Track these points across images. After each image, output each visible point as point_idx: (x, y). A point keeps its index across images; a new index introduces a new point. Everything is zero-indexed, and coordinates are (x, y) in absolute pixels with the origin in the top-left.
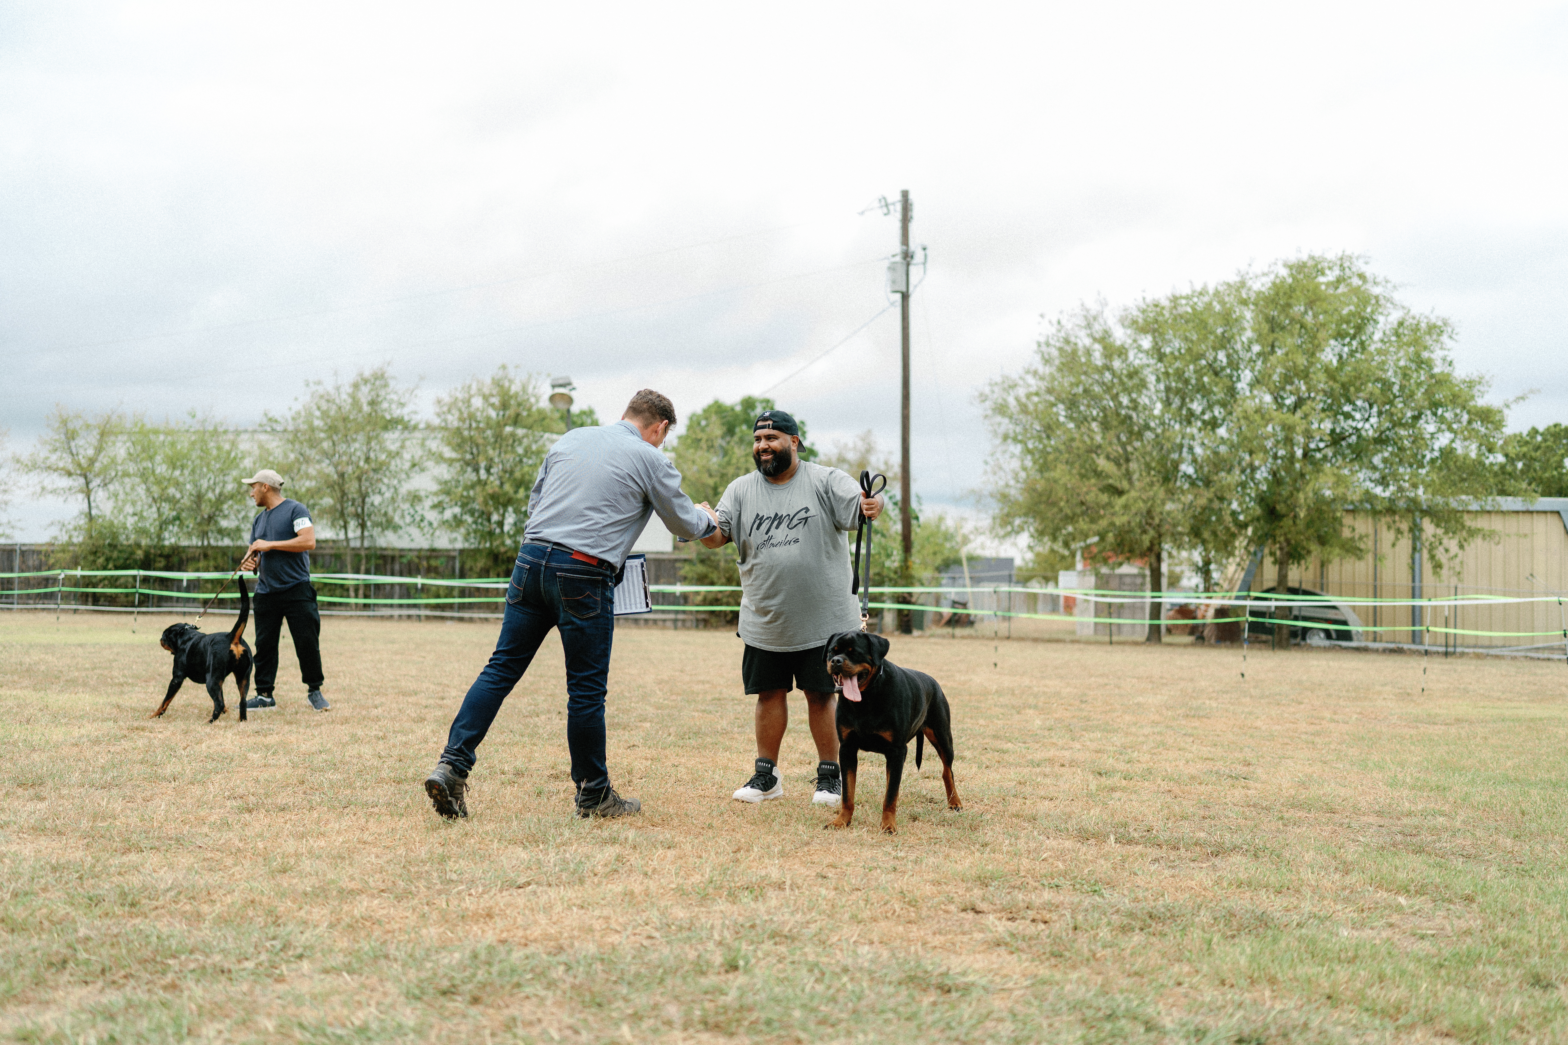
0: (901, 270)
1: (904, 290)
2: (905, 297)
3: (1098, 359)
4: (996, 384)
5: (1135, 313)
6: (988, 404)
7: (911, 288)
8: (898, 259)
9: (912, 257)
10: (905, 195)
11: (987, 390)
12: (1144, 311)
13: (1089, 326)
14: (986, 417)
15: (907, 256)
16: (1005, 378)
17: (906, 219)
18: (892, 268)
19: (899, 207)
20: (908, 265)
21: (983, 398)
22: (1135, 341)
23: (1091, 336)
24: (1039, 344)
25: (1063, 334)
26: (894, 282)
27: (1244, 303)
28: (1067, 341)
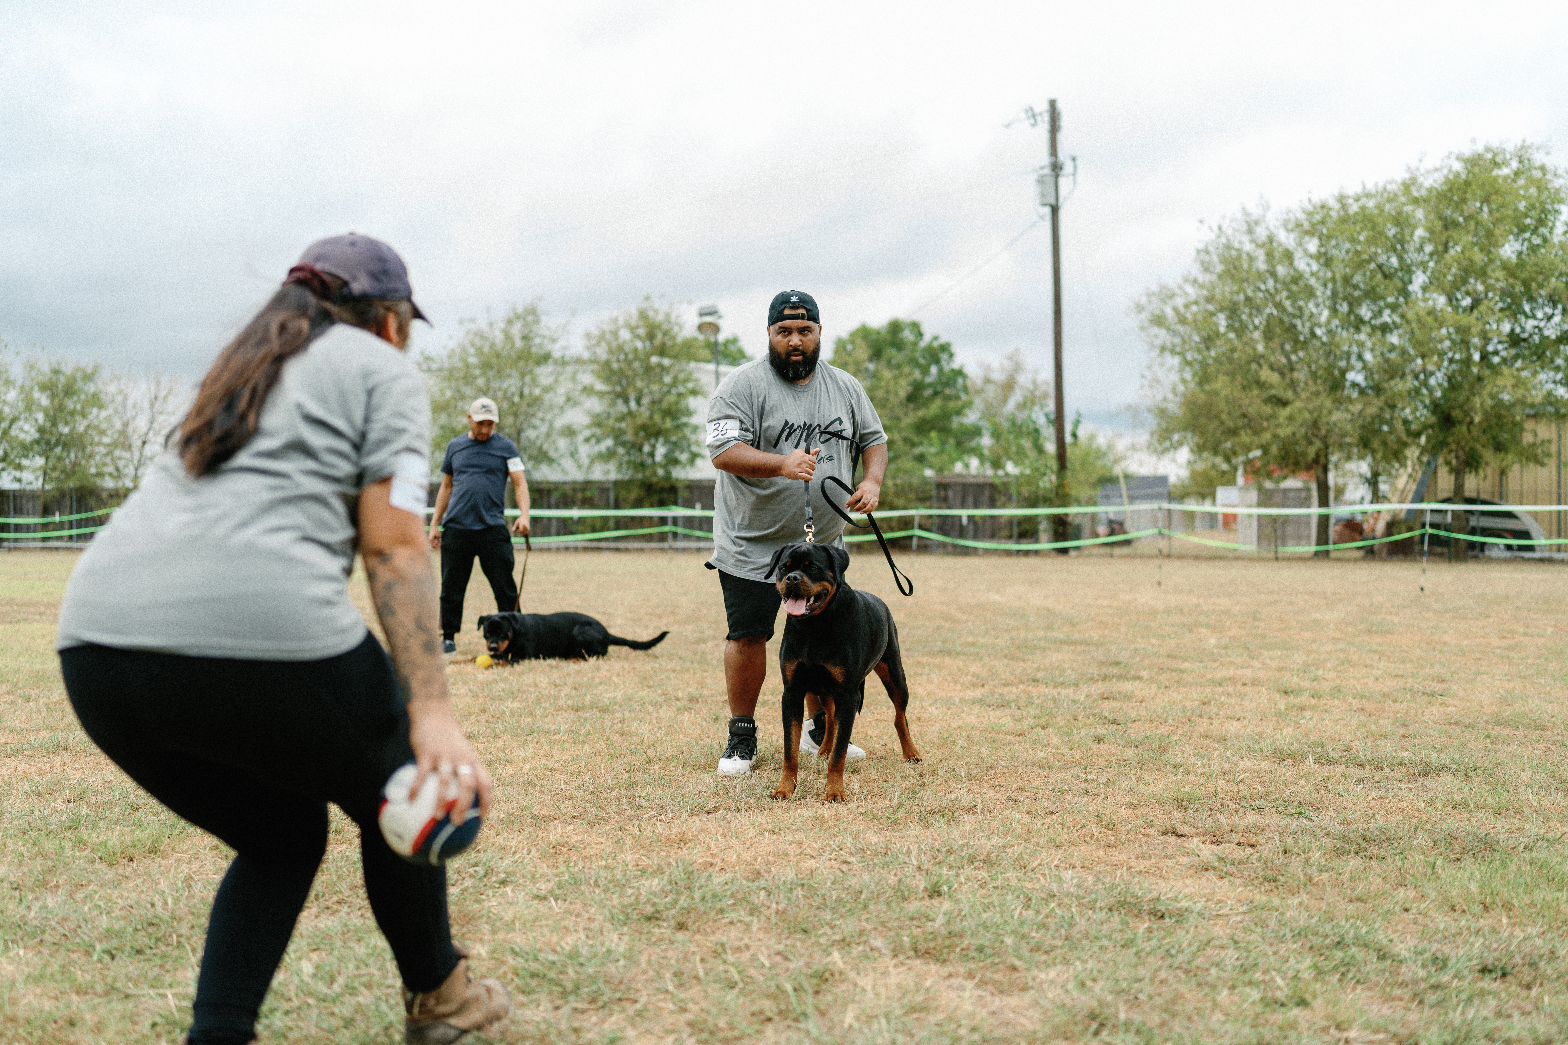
0: (1050, 181)
1: (1053, 202)
2: (1055, 210)
3: (1261, 265)
4: (1153, 294)
5: (1300, 215)
6: (1145, 316)
7: (1061, 200)
8: (1047, 171)
9: (1061, 169)
10: (1053, 104)
11: (1143, 300)
12: (1309, 213)
13: (1250, 231)
14: (1142, 328)
15: (1056, 168)
16: (1163, 288)
17: (1054, 130)
18: (1041, 181)
19: (1046, 117)
20: (1057, 176)
21: (1140, 309)
22: (1300, 244)
23: (1252, 241)
24: (1198, 252)
25: (1223, 240)
26: (1043, 195)
27: (1416, 201)
28: (1229, 247)
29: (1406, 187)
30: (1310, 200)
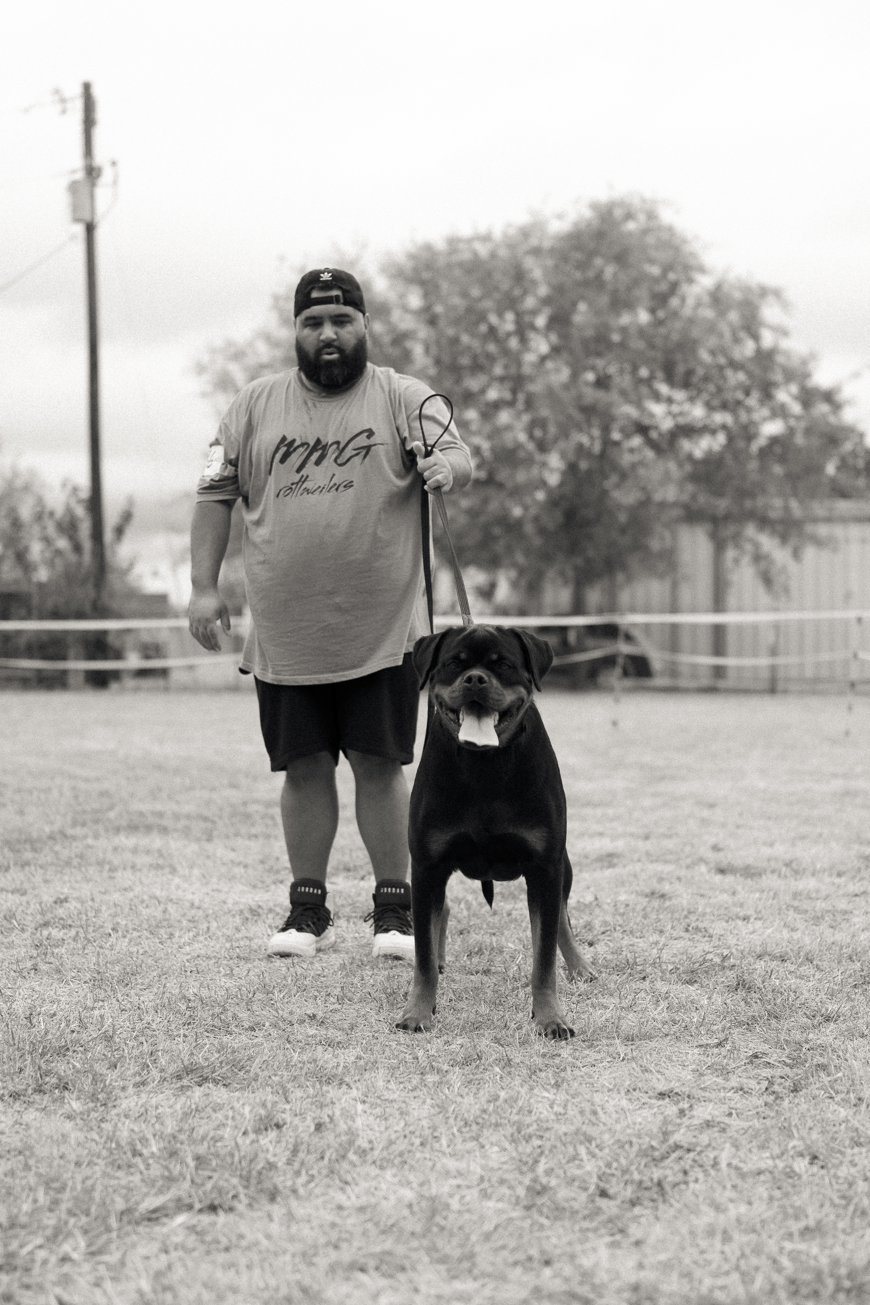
0: (84, 190)
1: (88, 218)
2: (90, 229)
4: (218, 350)
5: (402, 258)
6: (207, 376)
7: (98, 216)
8: (80, 175)
9: (99, 175)
10: (87, 87)
11: (206, 359)
12: (412, 257)
14: (204, 395)
15: (92, 172)
16: (229, 342)
17: (89, 122)
18: (73, 188)
20: (93, 183)
21: (201, 369)
22: (402, 296)
26: (75, 208)
27: (536, 252)
29: (525, 233)
30: (414, 240)
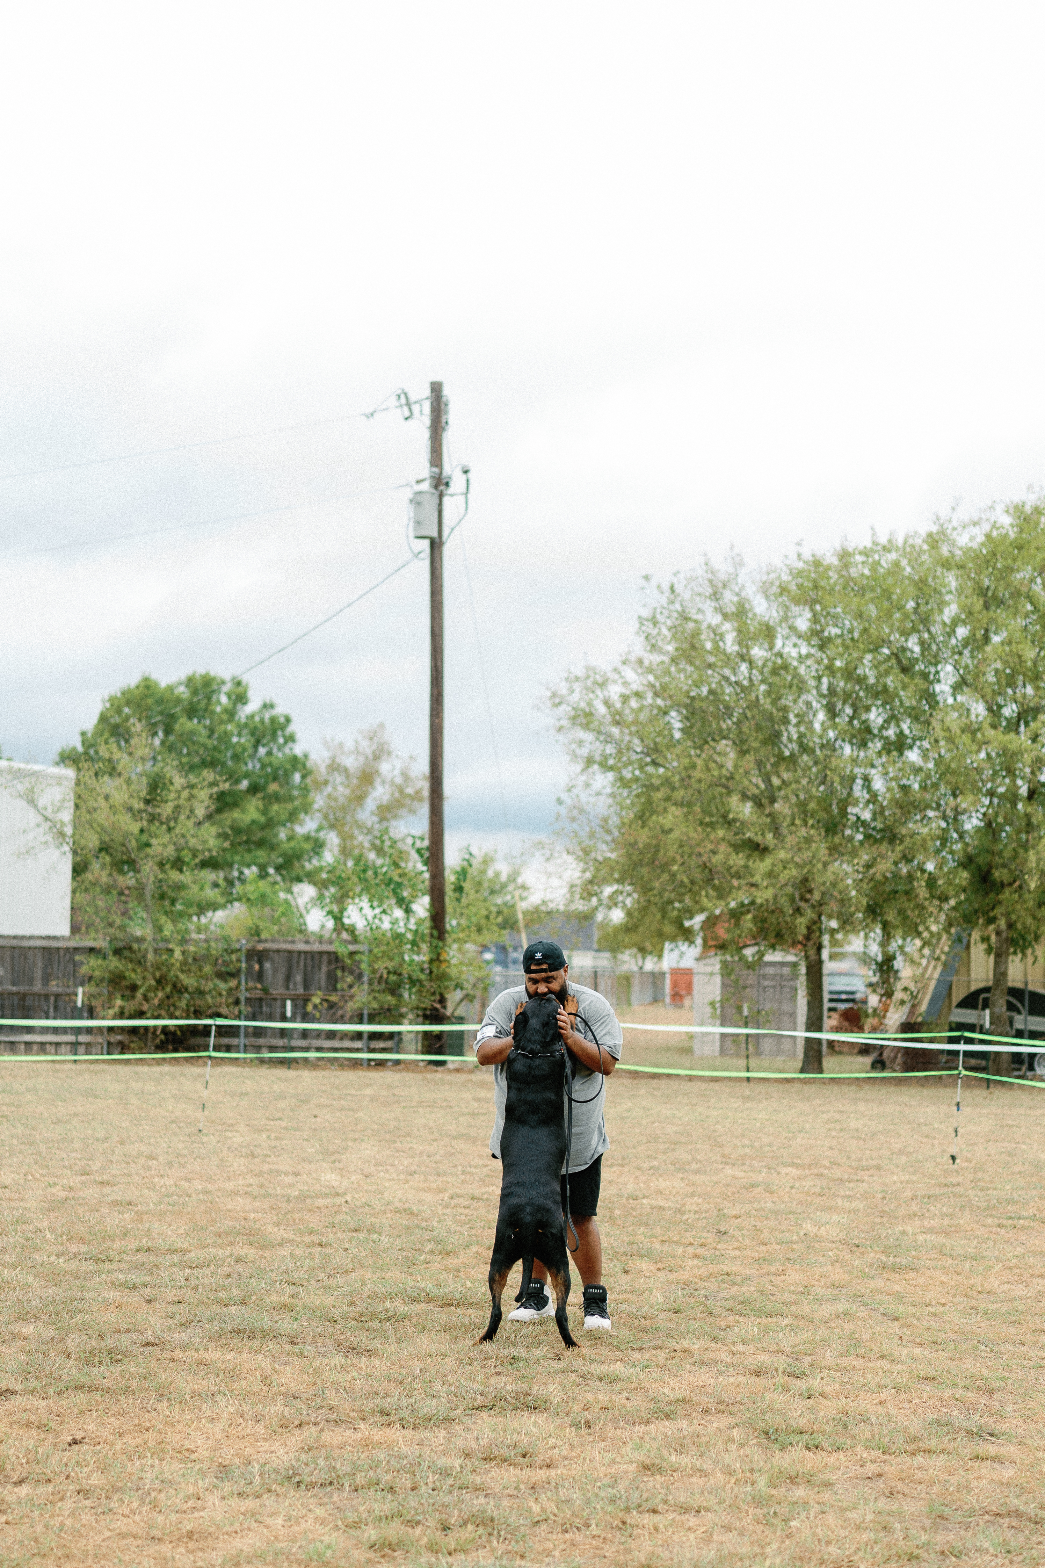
0: (431, 503)
1: (435, 534)
2: (436, 545)
3: (730, 645)
4: (577, 679)
5: (785, 577)
6: (565, 710)
7: (446, 531)
8: (426, 486)
9: (447, 484)
10: (436, 389)
11: (563, 689)
12: (797, 574)
13: (715, 596)
14: (560, 729)
15: (440, 483)
16: (591, 670)
17: (437, 427)
18: (416, 501)
19: (427, 407)
20: (441, 496)
21: (556, 700)
22: (786, 617)
23: (719, 610)
24: (642, 620)
25: (678, 606)
26: (418, 523)
27: (946, 564)
28: (685, 617)
29: (934, 543)
30: (799, 556)
